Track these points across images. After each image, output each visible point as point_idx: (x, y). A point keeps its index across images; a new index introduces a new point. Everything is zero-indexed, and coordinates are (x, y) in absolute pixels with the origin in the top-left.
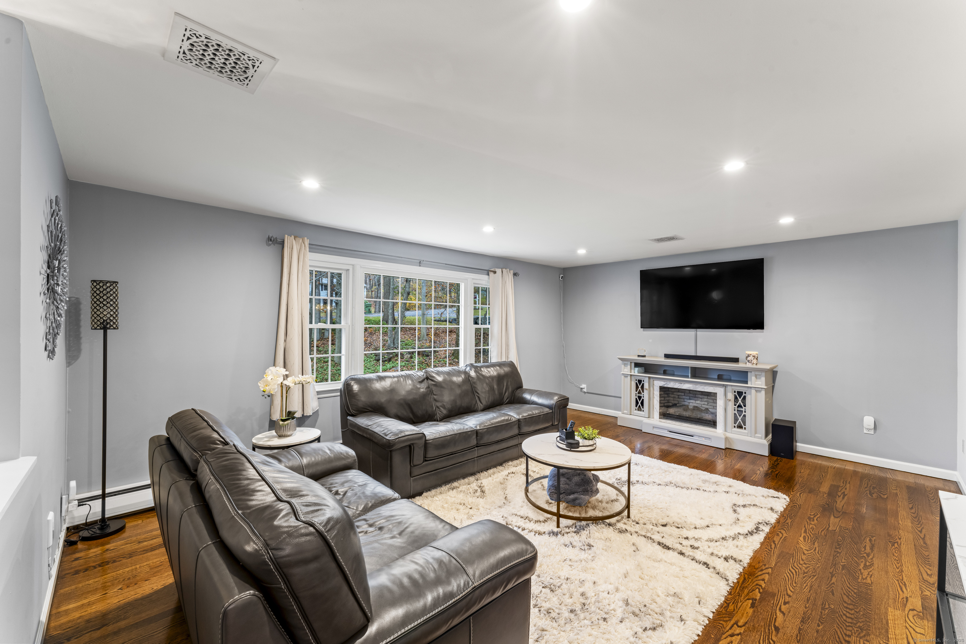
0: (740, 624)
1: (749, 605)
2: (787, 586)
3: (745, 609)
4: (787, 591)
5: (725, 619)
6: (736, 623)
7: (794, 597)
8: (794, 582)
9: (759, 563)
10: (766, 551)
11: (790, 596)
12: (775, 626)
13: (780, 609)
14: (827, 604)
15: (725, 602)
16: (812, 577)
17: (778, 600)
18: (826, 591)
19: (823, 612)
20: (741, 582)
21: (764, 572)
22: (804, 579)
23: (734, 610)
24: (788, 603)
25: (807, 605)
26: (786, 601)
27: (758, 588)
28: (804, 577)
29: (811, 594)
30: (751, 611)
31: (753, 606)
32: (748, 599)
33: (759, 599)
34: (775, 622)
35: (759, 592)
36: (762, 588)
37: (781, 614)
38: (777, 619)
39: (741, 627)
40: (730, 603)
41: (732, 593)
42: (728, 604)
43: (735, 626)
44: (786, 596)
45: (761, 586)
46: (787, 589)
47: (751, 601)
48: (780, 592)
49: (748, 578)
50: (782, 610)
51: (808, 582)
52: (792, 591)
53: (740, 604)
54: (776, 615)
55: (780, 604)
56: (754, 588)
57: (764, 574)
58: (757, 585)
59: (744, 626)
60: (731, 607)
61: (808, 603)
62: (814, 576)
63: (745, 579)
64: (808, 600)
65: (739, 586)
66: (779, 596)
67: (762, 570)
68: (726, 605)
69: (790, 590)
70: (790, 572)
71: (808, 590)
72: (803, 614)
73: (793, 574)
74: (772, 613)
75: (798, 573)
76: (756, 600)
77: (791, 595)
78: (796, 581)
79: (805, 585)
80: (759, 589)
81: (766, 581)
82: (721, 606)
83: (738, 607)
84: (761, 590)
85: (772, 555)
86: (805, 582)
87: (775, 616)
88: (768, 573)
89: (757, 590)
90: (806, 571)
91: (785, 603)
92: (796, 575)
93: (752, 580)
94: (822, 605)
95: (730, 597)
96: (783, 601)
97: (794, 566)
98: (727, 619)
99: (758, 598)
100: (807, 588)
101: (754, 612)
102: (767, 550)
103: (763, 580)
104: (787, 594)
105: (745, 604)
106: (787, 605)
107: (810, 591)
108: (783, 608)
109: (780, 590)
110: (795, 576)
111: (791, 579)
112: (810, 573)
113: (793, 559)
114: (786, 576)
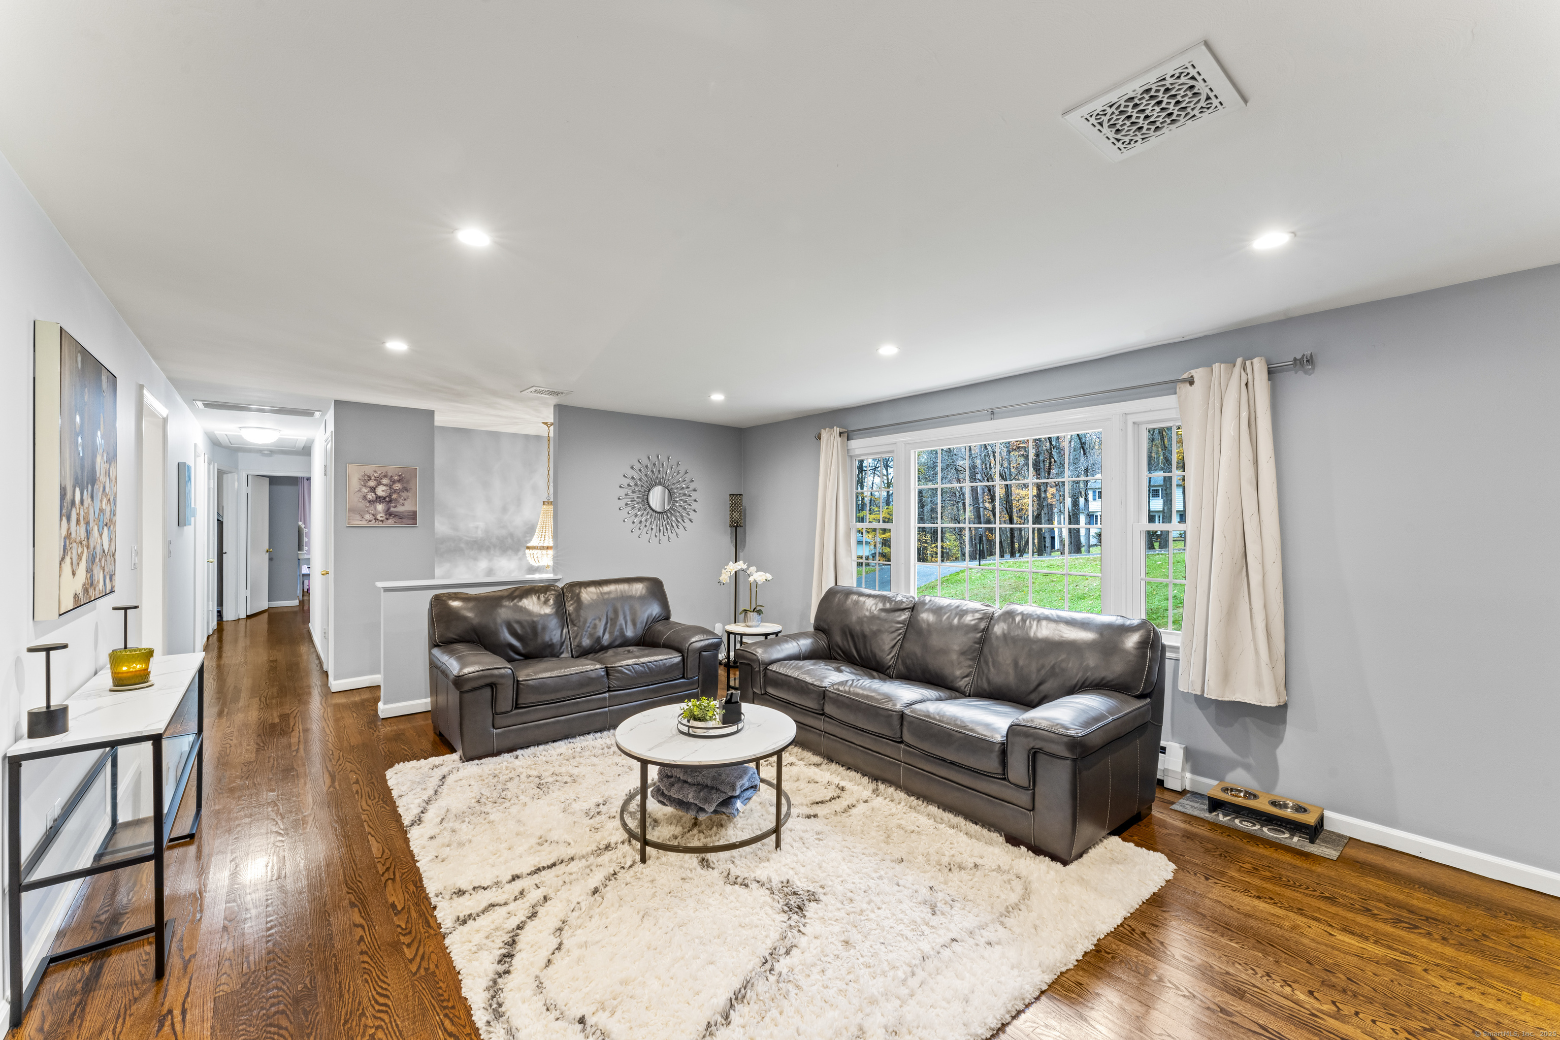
0: (390, 881)
1: (396, 903)
2: (373, 965)
3: (397, 896)
4: (370, 957)
5: (406, 874)
6: (393, 880)
7: (356, 957)
8: (369, 981)
9: (437, 966)
10: (448, 1000)
11: (362, 953)
12: (356, 906)
13: (363, 927)
14: (309, 985)
15: (422, 886)
16: (348, 1016)
17: (373, 937)
18: (317, 1008)
19: (310, 969)
20: (430, 918)
21: (418, 959)
22: (357, 1001)
23: (406, 887)
24: (359, 943)
25: (334, 959)
26: (362, 943)
27: (406, 929)
28: (360, 1003)
29: (336, 982)
30: (390, 901)
31: (393, 906)
32: (403, 909)
33: (393, 919)
34: (359, 909)
35: (399, 926)
36: (401, 933)
37: (358, 922)
38: (359, 914)
39: (387, 880)
40: (417, 890)
41: (425, 900)
42: (417, 888)
43: (392, 877)
44: (367, 950)
45: (404, 935)
46: (372, 960)
47: (399, 908)
48: (377, 947)
49: (428, 932)
50: (360, 929)
51: (350, 1000)
52: (363, 962)
53: (407, 896)
54: (363, 917)
55: (367, 933)
56: (410, 926)
57: (416, 954)
58: (410, 933)
59: (385, 883)
60: (412, 888)
61: (335, 965)
62: (346, 1022)
63: (429, 926)
64: (336, 969)
65: (426, 913)
66: (375, 942)
67: (423, 958)
68: (419, 884)
69: (367, 963)
70: (385, 992)
71: (343, 986)
72: (333, 944)
73: (378, 993)
74: (369, 915)
75: (373, 1002)
76: (396, 915)
77: (361, 956)
78: (366, 984)
79: (352, 989)
80: (402, 929)
81: (404, 947)
82: (421, 880)
83: (405, 893)
84: (399, 930)
85: (432, 1001)
86: (353, 995)
87: (363, 914)
88: (411, 961)
89: (404, 927)
90: (363, 1019)
91: (362, 939)
92: (373, 996)
93: (420, 932)
94: (315, 978)
95: (423, 895)
96: (366, 940)
97: (387, 1012)
98: (404, 876)
99: (395, 919)
100: (347, 987)
101: (387, 902)
102: (450, 1005)
103: (409, 946)
104: (366, 953)
105: (402, 902)
106: (357, 938)
107: (340, 987)
108: (360, 932)
109: (378, 950)
110: (374, 992)
111: (376, 981)
112: (354, 1023)
113: (397, 1025)
114: (385, 979)
